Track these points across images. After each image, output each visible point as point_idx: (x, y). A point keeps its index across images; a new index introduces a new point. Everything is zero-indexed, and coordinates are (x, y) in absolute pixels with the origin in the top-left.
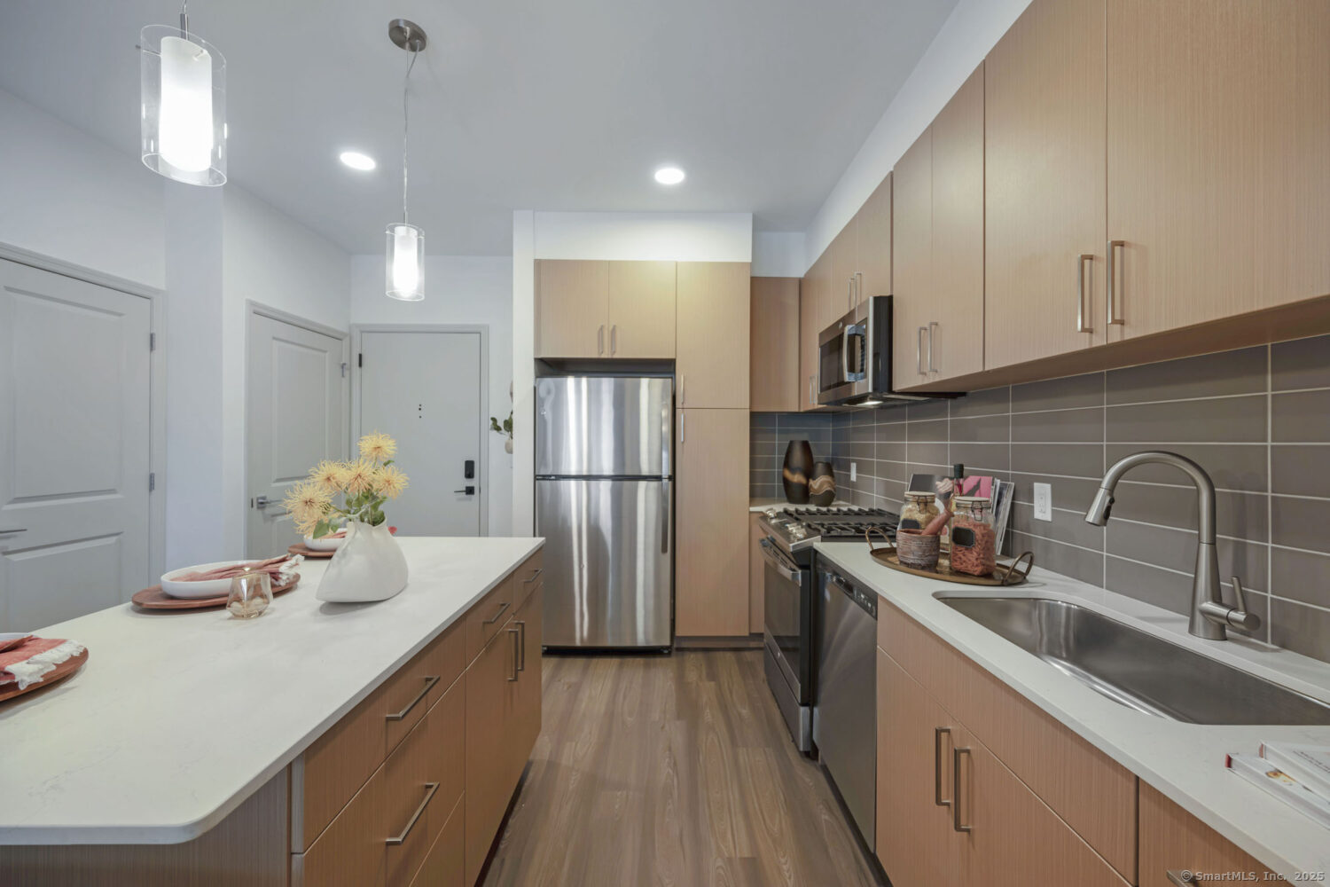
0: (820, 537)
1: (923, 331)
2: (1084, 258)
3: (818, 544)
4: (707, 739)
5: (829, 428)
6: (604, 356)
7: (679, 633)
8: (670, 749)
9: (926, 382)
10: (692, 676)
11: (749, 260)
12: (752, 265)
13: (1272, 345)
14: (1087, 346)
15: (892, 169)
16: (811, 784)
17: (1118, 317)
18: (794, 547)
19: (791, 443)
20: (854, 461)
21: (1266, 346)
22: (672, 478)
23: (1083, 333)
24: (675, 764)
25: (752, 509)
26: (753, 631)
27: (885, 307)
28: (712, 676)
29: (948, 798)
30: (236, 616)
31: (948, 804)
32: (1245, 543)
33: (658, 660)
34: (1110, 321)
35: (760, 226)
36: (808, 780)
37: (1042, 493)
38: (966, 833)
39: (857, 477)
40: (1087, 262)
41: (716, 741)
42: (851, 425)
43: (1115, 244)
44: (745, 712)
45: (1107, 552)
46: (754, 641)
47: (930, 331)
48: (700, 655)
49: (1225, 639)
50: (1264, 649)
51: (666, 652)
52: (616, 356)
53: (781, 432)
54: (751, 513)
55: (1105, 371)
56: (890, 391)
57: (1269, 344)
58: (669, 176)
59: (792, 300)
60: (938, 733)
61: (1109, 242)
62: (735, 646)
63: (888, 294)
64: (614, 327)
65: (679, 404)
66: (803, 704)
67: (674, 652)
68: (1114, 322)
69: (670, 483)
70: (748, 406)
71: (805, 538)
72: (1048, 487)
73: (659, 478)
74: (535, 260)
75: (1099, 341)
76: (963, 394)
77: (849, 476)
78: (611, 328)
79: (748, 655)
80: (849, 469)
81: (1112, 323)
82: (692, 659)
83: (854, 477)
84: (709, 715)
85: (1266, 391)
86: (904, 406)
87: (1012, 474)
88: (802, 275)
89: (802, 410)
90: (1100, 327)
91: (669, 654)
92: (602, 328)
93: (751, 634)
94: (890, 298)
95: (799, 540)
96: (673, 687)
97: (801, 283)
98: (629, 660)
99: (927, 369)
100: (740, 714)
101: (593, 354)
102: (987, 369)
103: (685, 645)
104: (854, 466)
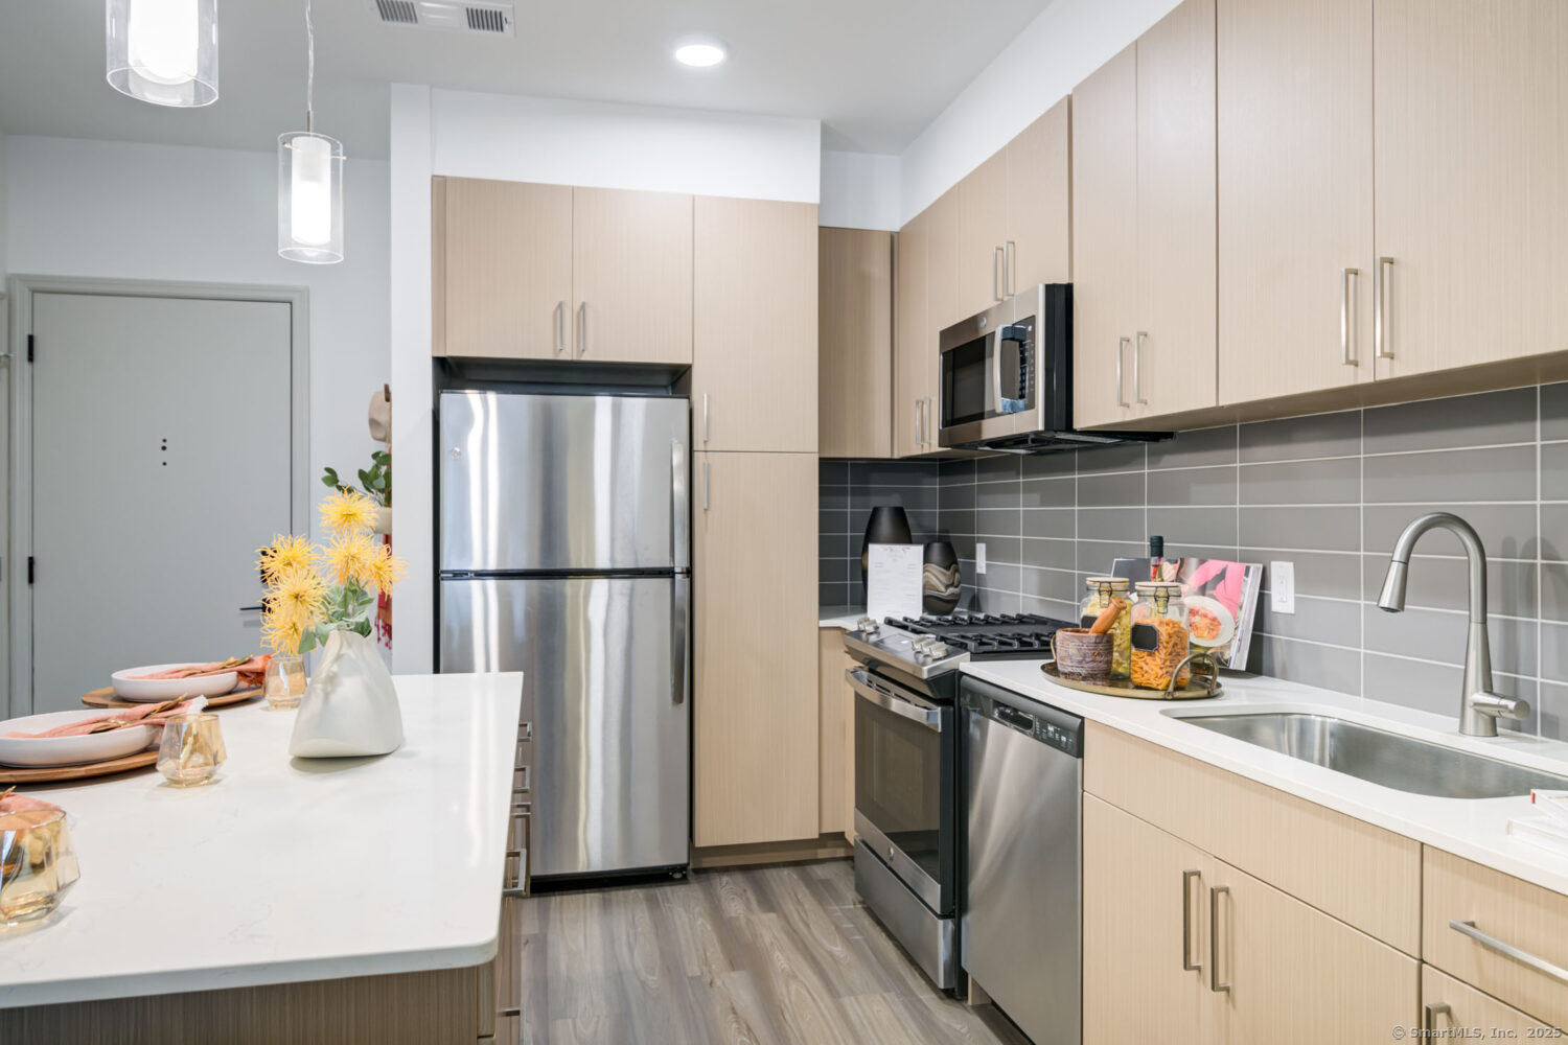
0: (968, 654)
1: (1124, 343)
2: (1348, 272)
3: (964, 663)
4: (788, 991)
5: (934, 485)
6: (565, 356)
7: (702, 841)
8: (734, 1011)
9: (1129, 417)
10: (735, 907)
11: (816, 200)
12: (822, 207)
13: (1542, 387)
14: (1351, 383)
15: (1070, 92)
16: (964, 1031)
17: (1387, 350)
18: (930, 671)
19: (876, 511)
20: (981, 540)
21: (1536, 388)
22: (689, 572)
23: (1348, 366)
24: (749, 1029)
25: (824, 623)
26: (825, 831)
27: (1061, 300)
28: (767, 902)
29: (1201, 957)
30: (174, 782)
31: (1198, 968)
32: (1515, 621)
33: (668, 890)
34: (1378, 354)
35: (834, 140)
36: (958, 1027)
37: (1283, 575)
38: (1224, 993)
39: (987, 565)
40: (1351, 277)
41: (804, 992)
42: (976, 481)
43: (1384, 260)
44: (839, 949)
45: (1365, 648)
46: (825, 847)
47: (1135, 344)
48: (739, 877)
49: (1497, 735)
50: (1535, 741)
51: (678, 876)
52: (587, 357)
53: (855, 492)
54: (820, 629)
55: (1362, 409)
56: (1069, 428)
57: (1538, 386)
58: (699, 55)
59: (879, 269)
60: (1186, 877)
61: (1378, 258)
62: (798, 856)
63: (1065, 281)
64: (583, 307)
65: (698, 445)
66: (943, 916)
67: (691, 876)
68: (1384, 355)
69: (687, 580)
70: (816, 450)
71: (945, 657)
72: (1290, 565)
73: (668, 573)
74: (434, 177)
75: (1365, 377)
76: (1169, 435)
77: (973, 565)
78: (577, 307)
79: (819, 871)
80: (973, 555)
81: (1382, 356)
82: (726, 886)
83: (981, 564)
84: (782, 959)
85: (1535, 440)
86: (1073, 450)
87: (1241, 550)
88: (896, 228)
89: (896, 456)
90: (1366, 359)
91: (684, 879)
92: (560, 306)
93: (821, 835)
94: (1069, 288)
95: (935, 660)
96: (709, 927)
97: (894, 240)
98: (618, 895)
99: (1130, 398)
100: (831, 954)
101: (543, 351)
102: (1221, 404)
103: (707, 863)
104: (981, 549)
